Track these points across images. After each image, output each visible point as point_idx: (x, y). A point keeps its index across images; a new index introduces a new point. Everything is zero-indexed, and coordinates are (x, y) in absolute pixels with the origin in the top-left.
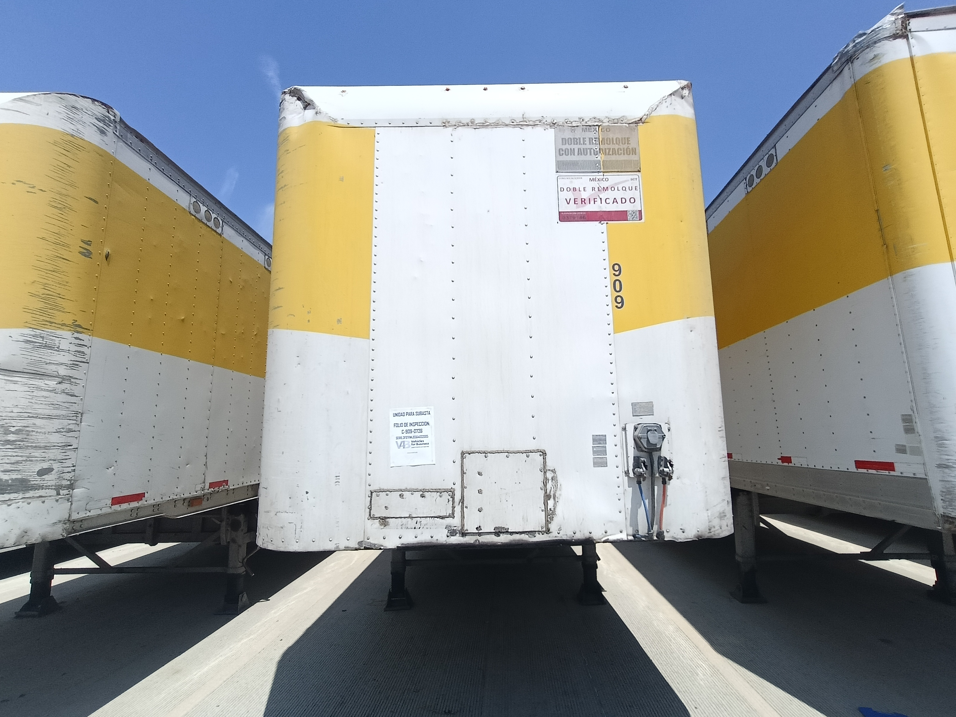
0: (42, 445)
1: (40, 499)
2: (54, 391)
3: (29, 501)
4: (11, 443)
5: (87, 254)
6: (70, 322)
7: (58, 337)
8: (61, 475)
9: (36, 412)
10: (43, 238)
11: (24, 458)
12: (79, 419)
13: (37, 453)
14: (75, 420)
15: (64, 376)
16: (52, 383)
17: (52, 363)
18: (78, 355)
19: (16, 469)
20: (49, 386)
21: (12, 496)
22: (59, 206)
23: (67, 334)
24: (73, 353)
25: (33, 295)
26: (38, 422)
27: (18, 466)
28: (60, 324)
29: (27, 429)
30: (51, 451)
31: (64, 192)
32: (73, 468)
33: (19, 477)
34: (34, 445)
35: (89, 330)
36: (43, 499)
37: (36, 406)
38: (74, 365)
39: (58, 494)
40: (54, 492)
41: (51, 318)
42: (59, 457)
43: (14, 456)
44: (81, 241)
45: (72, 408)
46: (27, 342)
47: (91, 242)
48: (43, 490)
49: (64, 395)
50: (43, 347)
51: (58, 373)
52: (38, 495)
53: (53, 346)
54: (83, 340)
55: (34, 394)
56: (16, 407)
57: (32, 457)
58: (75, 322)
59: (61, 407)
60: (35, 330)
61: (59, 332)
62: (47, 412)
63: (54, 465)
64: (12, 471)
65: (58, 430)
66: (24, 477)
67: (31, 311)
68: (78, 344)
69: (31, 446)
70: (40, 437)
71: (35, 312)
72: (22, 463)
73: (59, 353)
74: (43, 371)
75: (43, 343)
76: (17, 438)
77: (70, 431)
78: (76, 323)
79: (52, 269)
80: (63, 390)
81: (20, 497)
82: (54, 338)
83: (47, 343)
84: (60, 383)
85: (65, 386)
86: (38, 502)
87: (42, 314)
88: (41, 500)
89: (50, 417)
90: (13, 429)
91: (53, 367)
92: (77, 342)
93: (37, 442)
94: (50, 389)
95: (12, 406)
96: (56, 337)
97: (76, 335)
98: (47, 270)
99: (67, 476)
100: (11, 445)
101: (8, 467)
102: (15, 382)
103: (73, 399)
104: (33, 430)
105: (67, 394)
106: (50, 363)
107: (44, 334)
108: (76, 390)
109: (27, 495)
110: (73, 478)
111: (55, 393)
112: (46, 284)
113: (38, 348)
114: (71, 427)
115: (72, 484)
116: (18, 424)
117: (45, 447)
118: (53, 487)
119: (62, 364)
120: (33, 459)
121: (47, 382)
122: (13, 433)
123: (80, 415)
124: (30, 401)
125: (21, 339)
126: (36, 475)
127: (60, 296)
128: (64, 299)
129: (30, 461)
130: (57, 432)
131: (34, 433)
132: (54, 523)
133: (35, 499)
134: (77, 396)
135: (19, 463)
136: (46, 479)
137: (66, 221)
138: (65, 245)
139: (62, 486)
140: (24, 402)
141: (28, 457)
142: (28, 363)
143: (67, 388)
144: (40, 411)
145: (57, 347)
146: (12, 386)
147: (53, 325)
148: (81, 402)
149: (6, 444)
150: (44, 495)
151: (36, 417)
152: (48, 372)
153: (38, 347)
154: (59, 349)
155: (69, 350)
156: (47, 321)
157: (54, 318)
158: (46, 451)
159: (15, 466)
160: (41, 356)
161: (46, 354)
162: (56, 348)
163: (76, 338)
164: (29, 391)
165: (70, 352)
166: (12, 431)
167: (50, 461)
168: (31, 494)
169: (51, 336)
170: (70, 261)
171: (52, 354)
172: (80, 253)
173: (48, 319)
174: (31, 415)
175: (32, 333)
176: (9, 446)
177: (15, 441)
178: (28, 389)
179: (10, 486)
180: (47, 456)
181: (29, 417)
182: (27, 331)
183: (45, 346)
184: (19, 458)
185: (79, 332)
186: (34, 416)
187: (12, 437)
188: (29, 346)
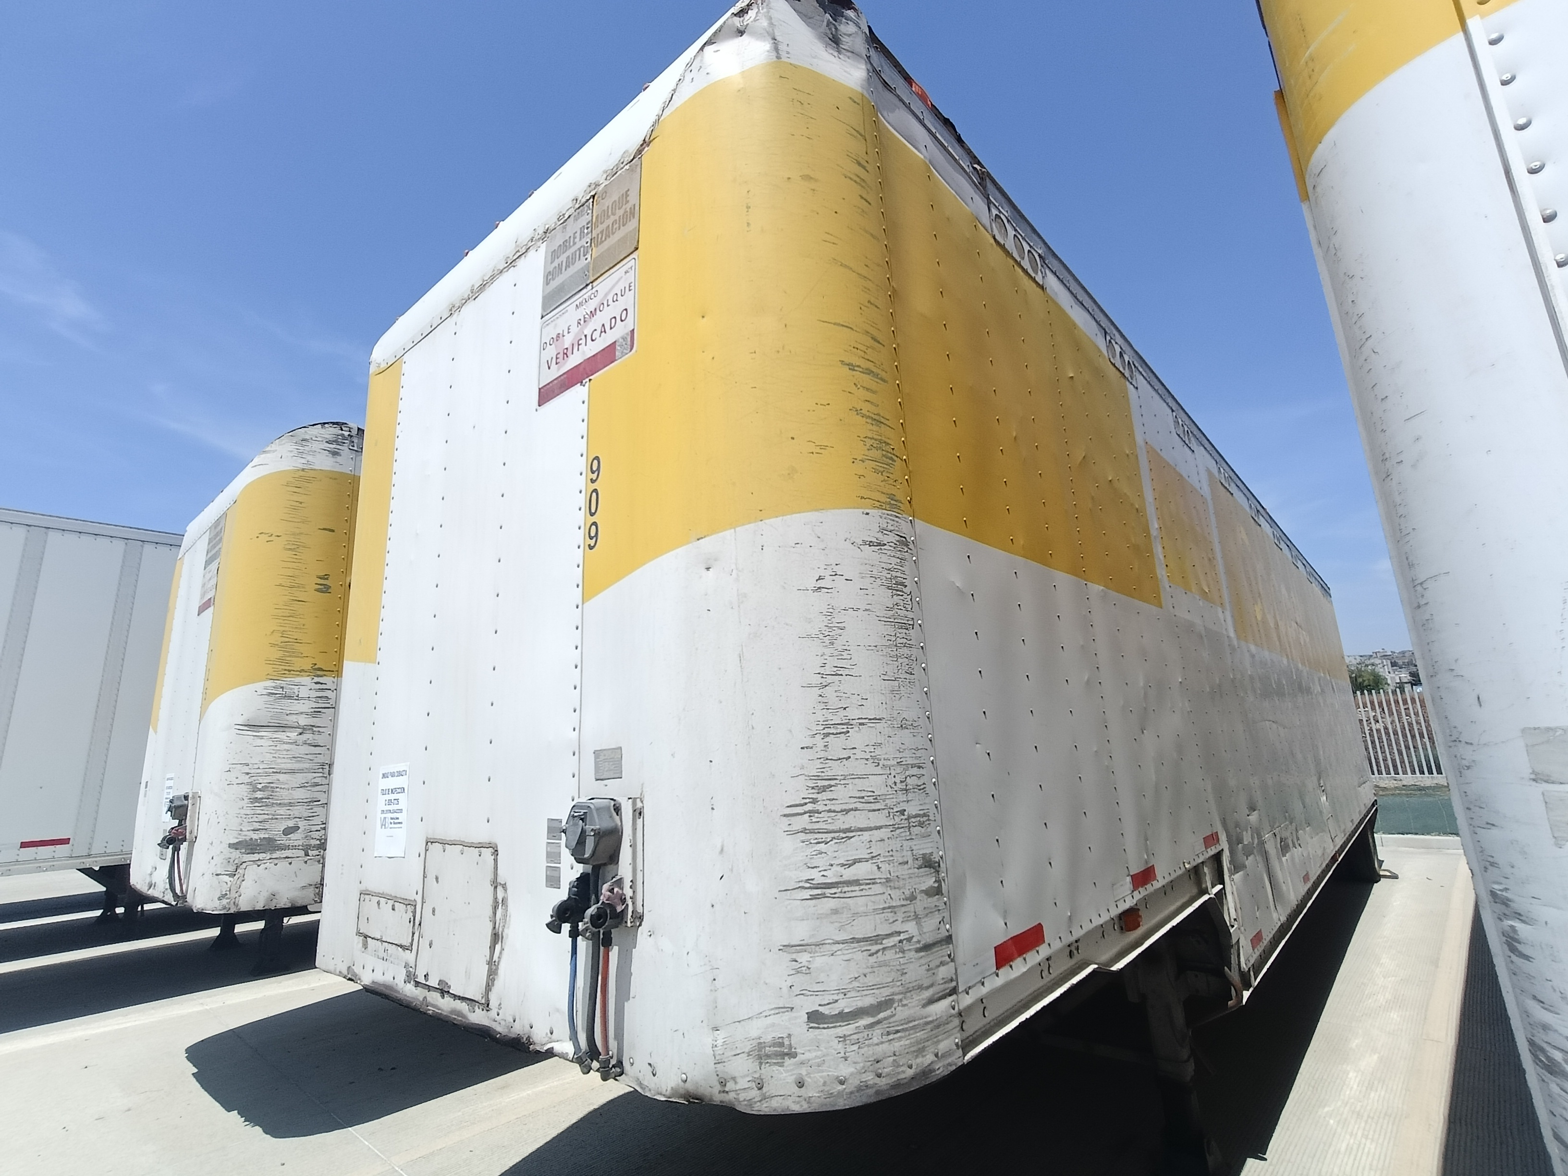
0: (286, 801)
1: (287, 859)
2: (295, 743)
3: (277, 861)
4: (260, 801)
5: (326, 588)
6: (308, 667)
7: (298, 685)
8: (308, 834)
9: (280, 767)
10: (280, 585)
11: (270, 817)
12: (326, 771)
13: (282, 811)
15: (306, 725)
16: (293, 735)
17: (293, 713)
18: (321, 701)
19: (264, 828)
20: (291, 738)
21: (261, 856)
22: (293, 547)
23: (306, 680)
24: (314, 700)
25: (273, 645)
26: (282, 777)
27: (265, 825)
28: (299, 671)
29: (272, 785)
30: (296, 808)
31: (297, 531)
32: (323, 826)
33: (267, 836)
34: (279, 802)
35: (333, 671)
36: (290, 860)
37: (279, 761)
38: (317, 713)
39: (307, 855)
40: (302, 853)
41: (291, 666)
42: (306, 814)
43: (262, 814)
44: (318, 577)
45: (316, 760)
46: (270, 694)
47: (329, 575)
48: (291, 850)
49: (306, 746)
50: (283, 698)
51: (299, 723)
52: (284, 856)
53: (294, 695)
54: (328, 683)
55: (278, 748)
56: (263, 763)
57: (278, 815)
58: (314, 666)
59: (304, 759)
60: (276, 681)
61: (298, 680)
62: (289, 766)
63: (299, 823)
64: (260, 830)
65: (303, 785)
66: (271, 836)
67: (271, 662)
68: (321, 689)
69: (276, 804)
70: (284, 793)
71: (275, 663)
72: (269, 821)
73: (299, 702)
74: (285, 722)
75: (284, 694)
76: (264, 796)
77: (317, 785)
78: (316, 667)
79: (288, 615)
80: (305, 741)
81: (268, 857)
82: (293, 687)
83: (288, 693)
84: (300, 734)
85: (308, 736)
86: (285, 863)
87: (281, 663)
88: (288, 861)
89: (293, 772)
90: (260, 786)
91: (293, 718)
92: (320, 686)
93: (281, 798)
94: (291, 741)
95: (260, 763)
96: (295, 685)
97: (316, 679)
98: (284, 616)
99: (316, 835)
101: (257, 825)
102: (262, 737)
103: (317, 750)
105: (310, 745)
106: (290, 714)
107: (283, 684)
108: (321, 739)
109: (274, 856)
110: (325, 837)
111: (297, 745)
112: (284, 631)
114: (316, 780)
115: (324, 843)
116: (264, 780)
117: (290, 804)
118: (301, 847)
119: (302, 713)
120: (279, 817)
121: (288, 734)
122: (260, 790)
123: (327, 767)
124: (275, 755)
125: (265, 692)
126: (282, 835)
127: (298, 641)
128: (301, 643)
129: (276, 819)
130: (302, 787)
131: (278, 789)
132: (303, 887)
133: (282, 860)
134: (324, 746)
135: (266, 821)
136: (292, 839)
137: (300, 560)
138: (300, 586)
139: (309, 845)
140: (269, 757)
141: (274, 815)
142: (271, 717)
143: (309, 739)
144: (283, 766)
146: (259, 742)
147: (292, 672)
148: (328, 752)
149: (255, 802)
150: (291, 855)
151: (279, 773)
152: (290, 724)
153: (279, 698)
154: (299, 698)
155: (309, 697)
156: (285, 670)
158: (291, 808)
159: (263, 825)
160: (282, 708)
161: (286, 705)
162: (296, 697)
163: (318, 683)
164: (274, 746)
165: (310, 699)
167: (296, 819)
168: (278, 854)
169: (290, 685)
170: (307, 601)
171: (293, 704)
172: (317, 590)
173: (287, 668)
174: (275, 770)
175: (274, 685)
176: (257, 804)
177: (262, 798)
178: (272, 744)
179: (258, 845)
180: (291, 813)
181: (274, 772)
182: (270, 683)
183: (285, 696)
184: (266, 817)
185: (318, 676)
186: (278, 771)
187: (259, 795)
188: (272, 698)
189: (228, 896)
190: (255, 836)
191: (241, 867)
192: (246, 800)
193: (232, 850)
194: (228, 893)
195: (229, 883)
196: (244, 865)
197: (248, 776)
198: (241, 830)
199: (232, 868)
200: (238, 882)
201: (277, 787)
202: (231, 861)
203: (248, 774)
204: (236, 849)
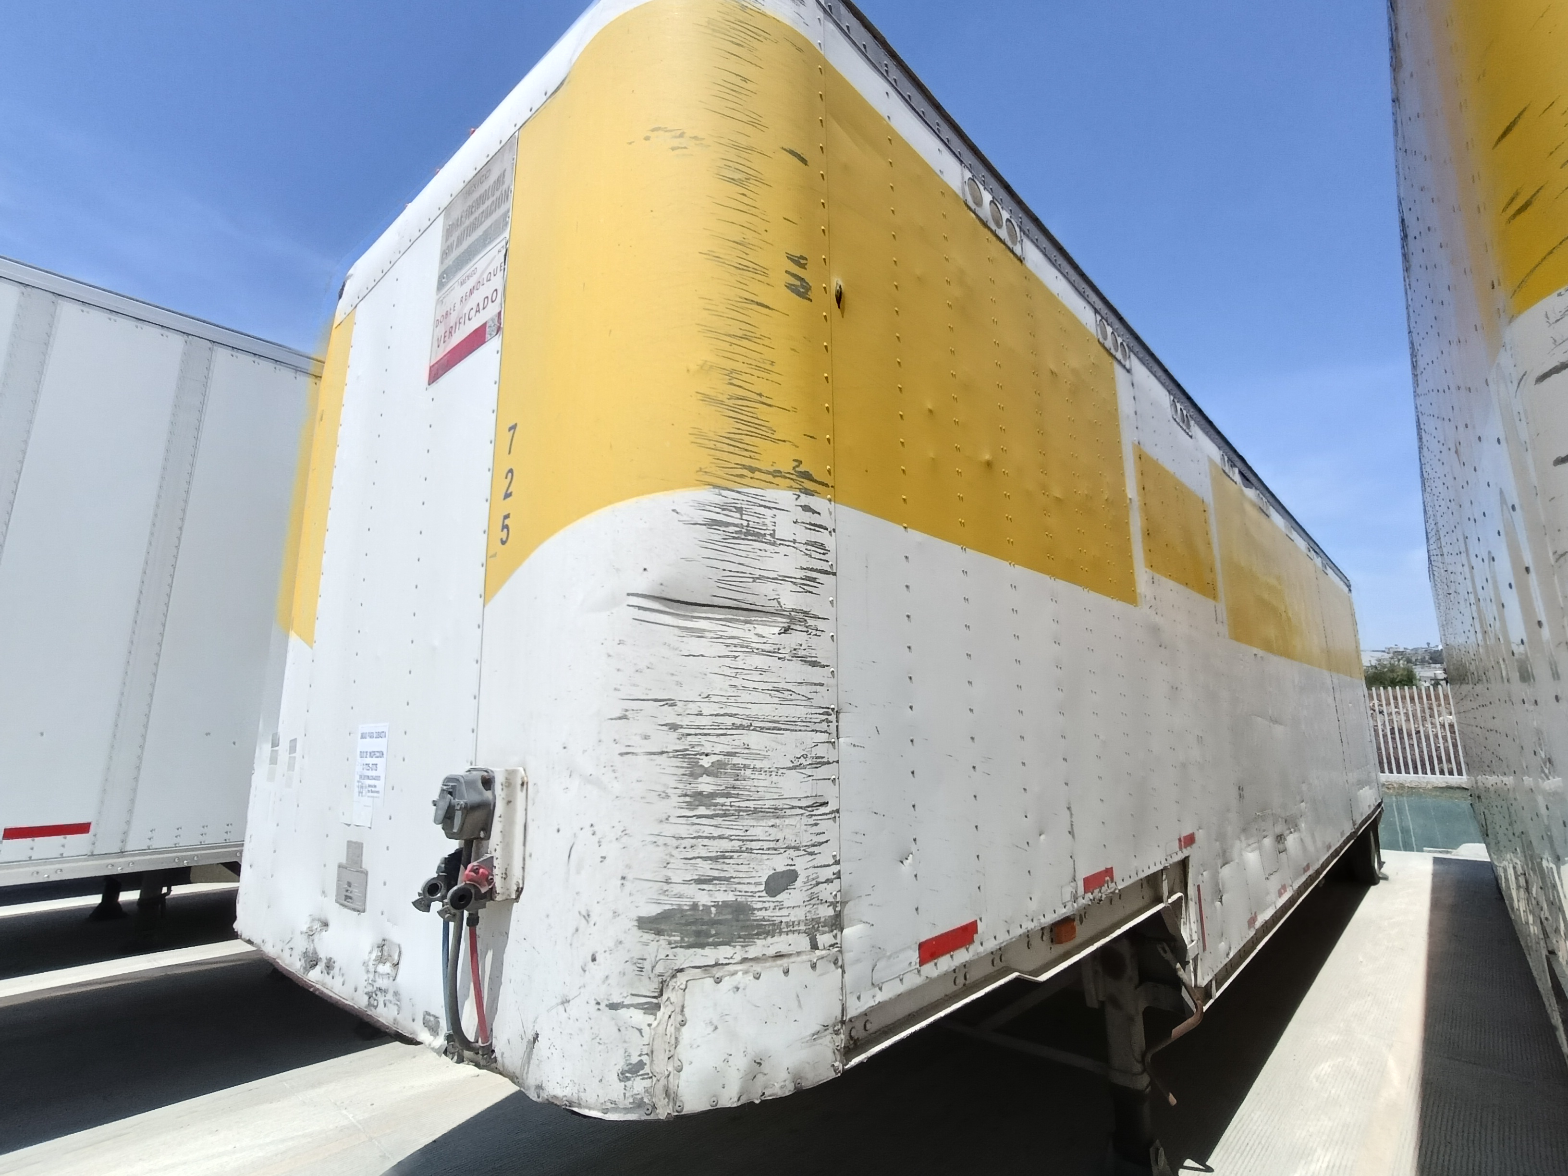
0: (768, 804)
1: (779, 962)
2: (775, 653)
3: (757, 968)
4: (706, 801)
5: (802, 290)
6: (787, 466)
7: (769, 508)
8: (815, 890)
9: (747, 712)
11: (736, 844)
12: (833, 725)
13: (760, 829)
14: (825, 732)
15: (793, 610)
16: (770, 631)
17: (764, 577)
18: (814, 554)
19: (722, 874)
20: (764, 640)
21: (723, 953)
22: (737, 176)
23: (785, 497)
24: (803, 548)
25: (710, 403)
26: (754, 739)
27: (725, 867)
28: (768, 473)
29: (735, 760)
30: (787, 821)
31: (743, 141)
32: (835, 868)
33: (730, 897)
34: (751, 804)
35: (827, 485)
36: (784, 962)
37: (745, 697)
38: (810, 581)
39: (814, 946)
40: (803, 942)
41: (750, 457)
42: (806, 839)
43: (714, 838)
44: (788, 257)
45: (818, 700)
46: (713, 524)
47: (806, 259)
48: (784, 936)
49: (797, 665)
50: (743, 537)
51: (779, 603)
52: (771, 952)
53: (763, 532)
54: (819, 514)
55: (739, 663)
56: (706, 700)
57: (752, 841)
58: (797, 466)
59: (794, 696)
60: (724, 493)
61: (771, 494)
62: (768, 711)
63: (797, 861)
64: (715, 882)
65: (796, 763)
66: (739, 899)
67: (711, 444)
68: (810, 524)
69: (747, 810)
70: (762, 782)
71: (719, 445)
72: (731, 858)
73: (777, 549)
74: (751, 599)
75: (742, 526)
76: (715, 788)
77: (820, 762)
78: (802, 468)
79: (740, 333)
80: (795, 650)
81: (738, 958)
82: (762, 510)
83: (751, 524)
84: (786, 630)
85: (797, 638)
86: (775, 973)
87: (732, 449)
88: (781, 966)
89: (775, 727)
90: (706, 762)
91: (767, 588)
92: (808, 517)
93: (755, 796)
94: (767, 647)
95: (699, 699)
96: (765, 507)
97: (805, 500)
98: (730, 335)
99: (827, 892)
100: (708, 806)
101: (706, 869)
102: (699, 634)
103: (816, 674)
104: (747, 762)
105: (803, 659)
106: (761, 577)
107: (741, 500)
108: (821, 649)
109: (750, 953)
110: (838, 899)
111: (779, 658)
112: (733, 371)
113: (734, 538)
114: (821, 750)
115: (838, 916)
116: (715, 747)
117: (776, 812)
118: (802, 927)
119: (785, 578)
120: (754, 845)
121: (760, 629)
122: (707, 772)
123: (833, 718)
124: (734, 682)
125: (701, 516)
126: (764, 894)
127: (764, 400)
128: (770, 405)
129: (750, 851)
130: (794, 768)
131: (748, 772)
132: (814, 1035)
133: (768, 964)
134: (824, 666)
135: (726, 858)
136: (786, 904)
137: (753, 211)
138: (759, 271)
139: (817, 921)
140: (721, 685)
141: (743, 841)
142: (719, 581)
143: (801, 645)
144: (755, 710)
145: (770, 535)
146: (694, 645)
147: (757, 475)
148: (833, 681)
149: (697, 803)
150: (785, 949)
151: (748, 728)
152: (760, 601)
153: (734, 535)
154: (775, 541)
155: (794, 541)
156: (744, 467)
157: (757, 456)
158: (778, 821)
159: (719, 867)
160: (742, 560)
161: (751, 555)
162: (768, 537)
163: (806, 508)
164: (728, 656)
165: (796, 545)
166: (706, 769)
167: (789, 851)
168: (758, 948)
169: (755, 504)
170: (772, 309)
171: (763, 553)
172: (789, 287)
173: (747, 462)
174: (738, 722)
175: (719, 500)
176: (702, 810)
177: (712, 795)
178: (725, 651)
179: (714, 923)
180: (780, 836)
181: (735, 727)
182: (708, 495)
183: (746, 534)
184: (726, 845)
185: (808, 492)
186: (745, 723)
187: (706, 785)
188: (717, 535)
189: (647, 1069)
190: (704, 898)
191: (672, 983)
192: (675, 800)
193: (648, 937)
194: (645, 1059)
195: (646, 1030)
196: (682, 978)
197: (674, 735)
198: (668, 881)
199: (648, 987)
200: (671, 1030)
201: (745, 767)
202: (647, 965)
203: (674, 727)
204: (659, 933)
